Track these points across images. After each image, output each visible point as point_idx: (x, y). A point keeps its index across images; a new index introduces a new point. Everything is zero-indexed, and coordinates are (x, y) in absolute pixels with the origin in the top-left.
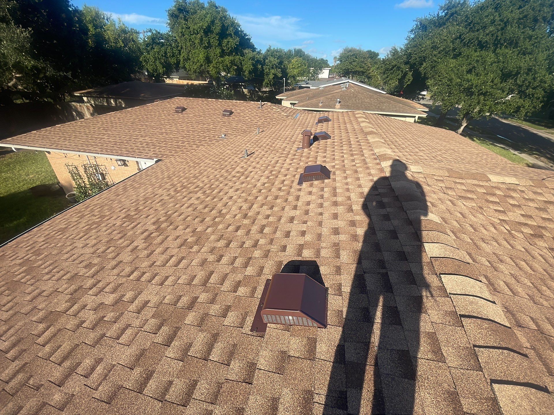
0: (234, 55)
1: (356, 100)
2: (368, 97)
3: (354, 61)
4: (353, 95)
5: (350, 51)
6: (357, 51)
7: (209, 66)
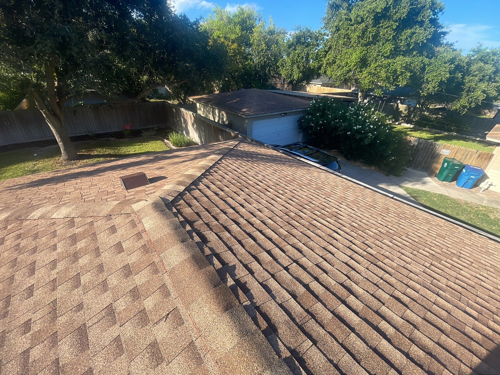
0: (414, 56)
7: (361, 72)
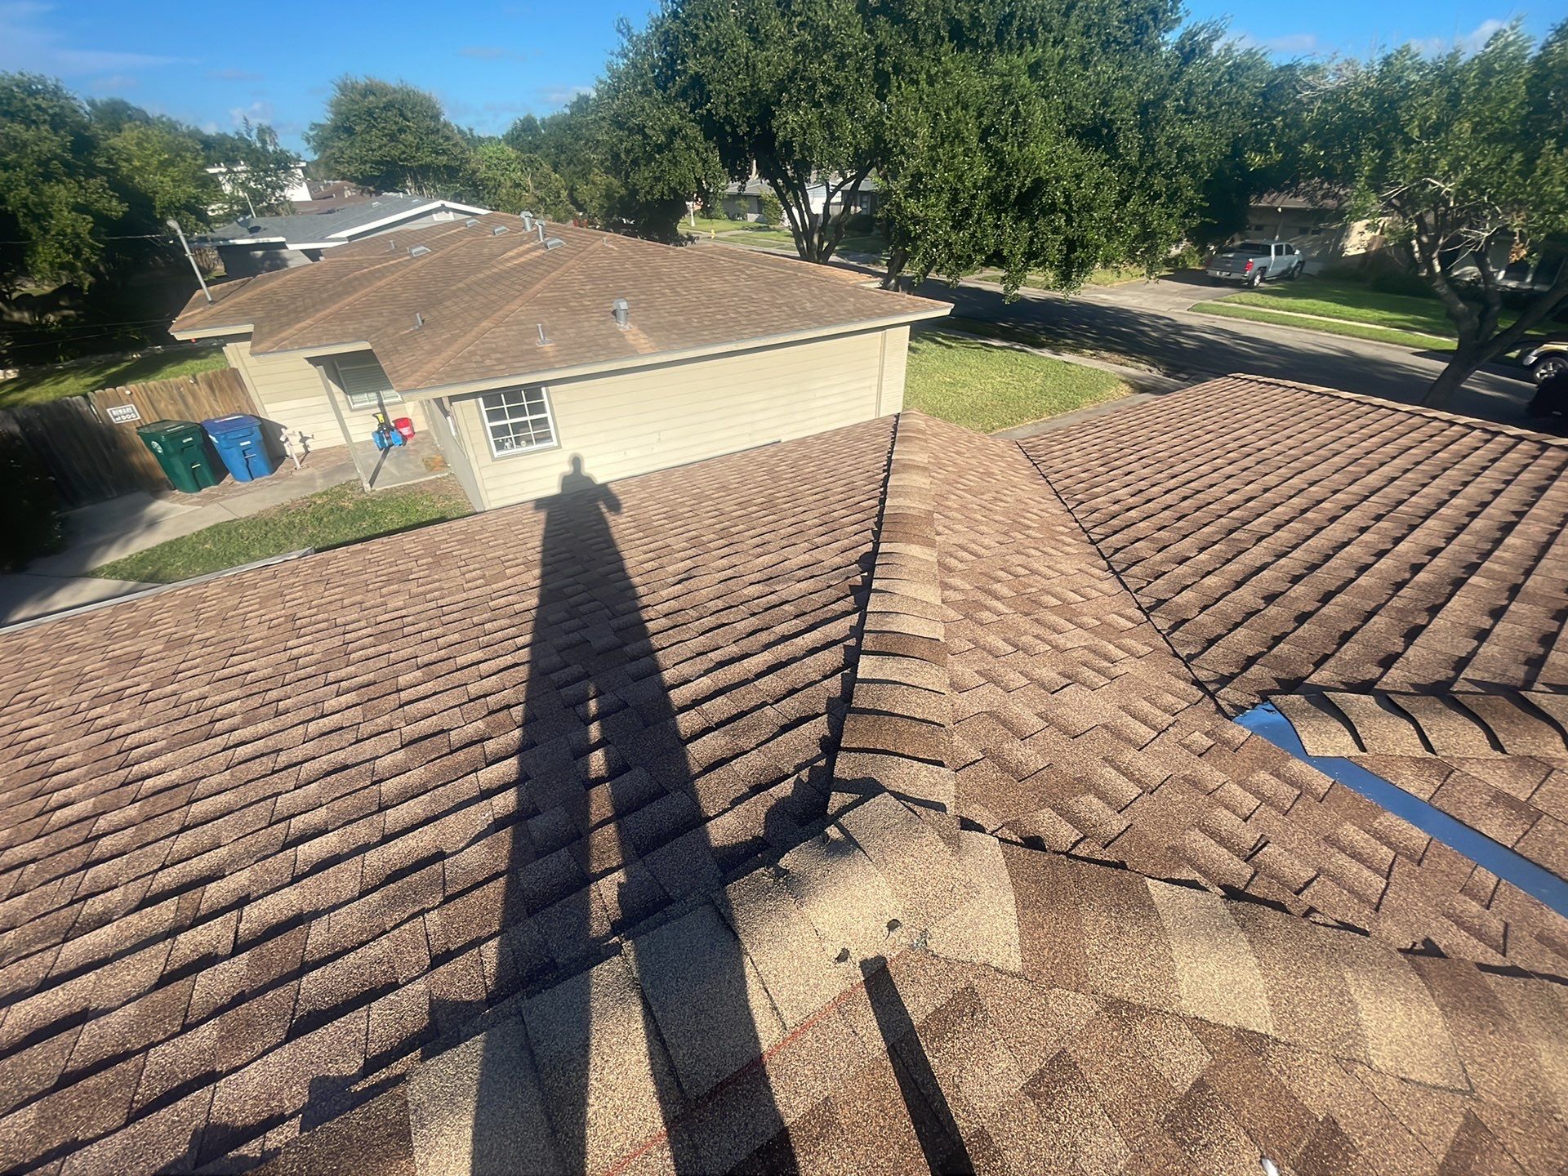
1: (674, 291)
2: (701, 268)
3: (401, 130)
4: (637, 266)
5: (369, 91)
6: (395, 91)
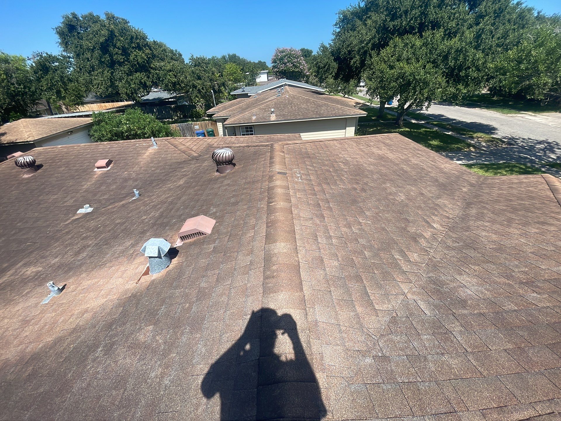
1: (292, 107)
2: (304, 102)
4: (289, 101)
6: (289, 51)
